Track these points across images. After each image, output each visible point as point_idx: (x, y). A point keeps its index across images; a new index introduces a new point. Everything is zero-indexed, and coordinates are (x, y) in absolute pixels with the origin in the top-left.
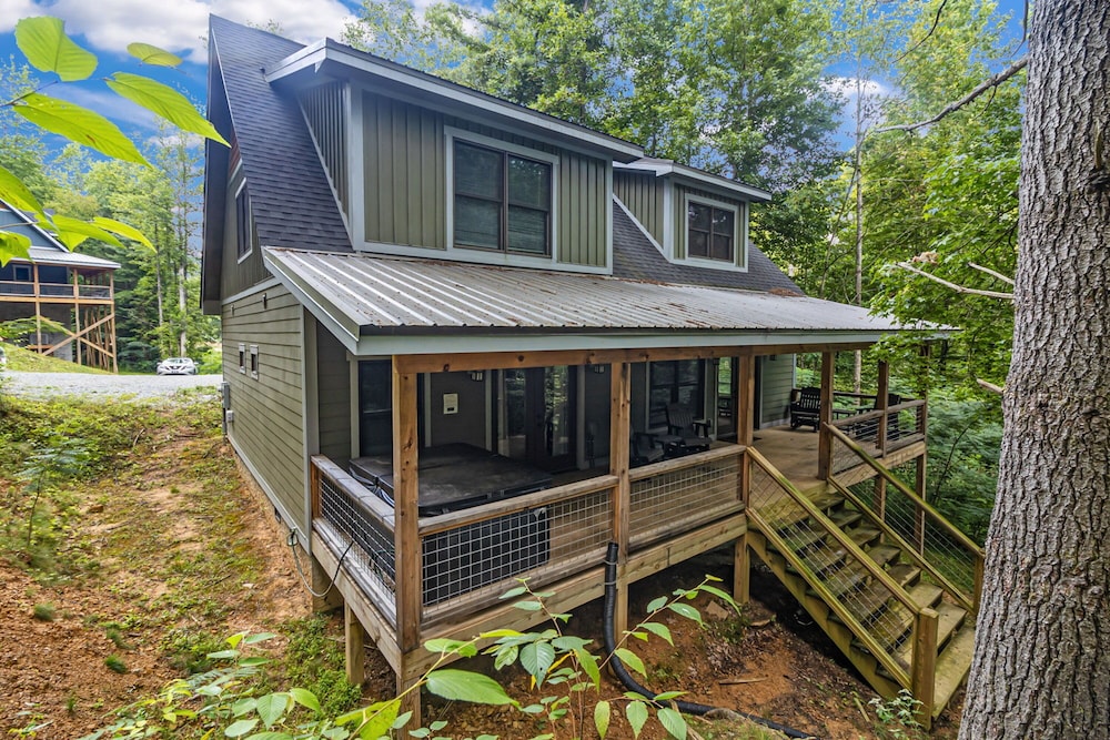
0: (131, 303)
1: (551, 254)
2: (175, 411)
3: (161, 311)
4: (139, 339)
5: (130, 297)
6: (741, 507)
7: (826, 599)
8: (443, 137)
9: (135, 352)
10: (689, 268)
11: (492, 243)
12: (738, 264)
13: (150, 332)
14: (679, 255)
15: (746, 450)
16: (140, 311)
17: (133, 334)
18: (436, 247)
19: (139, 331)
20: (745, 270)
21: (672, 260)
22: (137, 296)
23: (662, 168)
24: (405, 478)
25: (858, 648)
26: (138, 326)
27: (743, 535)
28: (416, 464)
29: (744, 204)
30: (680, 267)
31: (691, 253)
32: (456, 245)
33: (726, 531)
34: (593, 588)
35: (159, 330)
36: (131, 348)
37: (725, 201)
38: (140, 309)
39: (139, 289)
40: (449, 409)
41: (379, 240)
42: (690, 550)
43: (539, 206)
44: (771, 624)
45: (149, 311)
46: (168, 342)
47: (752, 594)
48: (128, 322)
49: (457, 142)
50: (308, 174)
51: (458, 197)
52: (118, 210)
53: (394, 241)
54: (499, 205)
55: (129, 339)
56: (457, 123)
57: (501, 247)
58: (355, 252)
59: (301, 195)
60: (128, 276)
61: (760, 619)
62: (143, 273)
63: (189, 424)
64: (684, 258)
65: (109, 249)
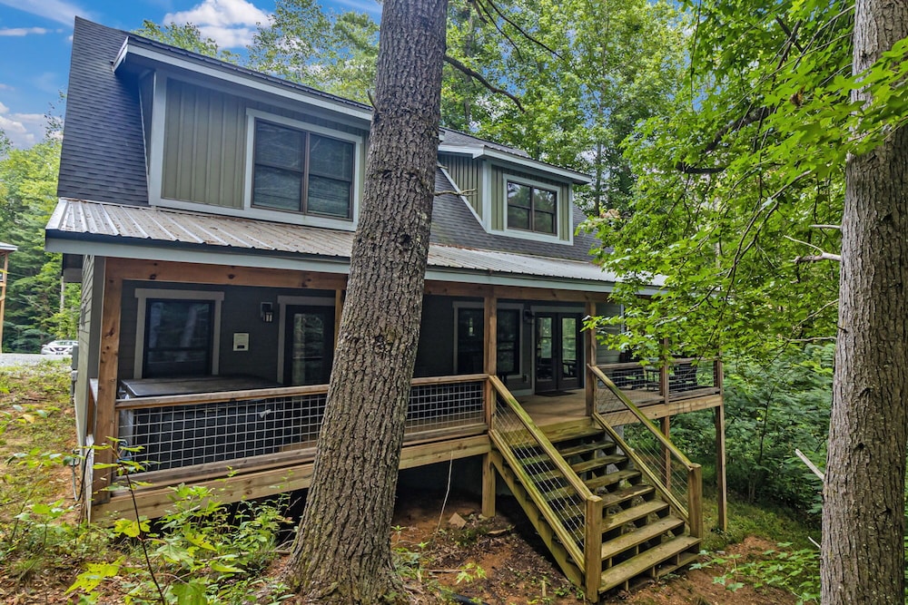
0: (33, 290)
1: (352, 218)
2: (31, 378)
3: (62, 297)
4: (37, 327)
5: (33, 284)
6: (485, 428)
7: (535, 500)
8: (245, 118)
9: (31, 340)
10: (507, 238)
11: (295, 207)
12: (563, 238)
13: (48, 319)
14: (496, 225)
15: (488, 378)
16: (42, 297)
17: (31, 322)
18: (233, 206)
19: (38, 319)
20: (571, 243)
21: (489, 230)
22: (40, 283)
23: (477, 152)
24: (104, 360)
25: (556, 541)
26: (38, 314)
27: (487, 453)
28: (117, 350)
29: (567, 186)
30: (497, 237)
31: (511, 225)
32: (253, 205)
33: (465, 448)
34: (305, 477)
35: (56, 317)
36: (28, 336)
37: (547, 183)
38: (42, 296)
39: (42, 274)
40: (239, 347)
41: (175, 198)
42: (420, 459)
43: (343, 177)
44: (508, 533)
45: (52, 298)
46: (66, 329)
47: (498, 508)
48: (28, 309)
49: (258, 122)
50: (127, 144)
51: (258, 167)
52: (29, 196)
53: (191, 200)
54: (300, 175)
55: (27, 327)
56: (258, 106)
57: (302, 209)
58: (150, 206)
59: (112, 160)
60: (33, 262)
61: (496, 528)
62: (49, 259)
63: (41, 389)
64: (503, 229)
65: (16, 235)
